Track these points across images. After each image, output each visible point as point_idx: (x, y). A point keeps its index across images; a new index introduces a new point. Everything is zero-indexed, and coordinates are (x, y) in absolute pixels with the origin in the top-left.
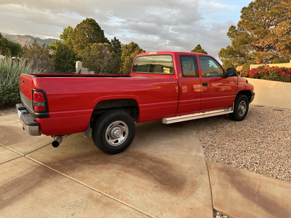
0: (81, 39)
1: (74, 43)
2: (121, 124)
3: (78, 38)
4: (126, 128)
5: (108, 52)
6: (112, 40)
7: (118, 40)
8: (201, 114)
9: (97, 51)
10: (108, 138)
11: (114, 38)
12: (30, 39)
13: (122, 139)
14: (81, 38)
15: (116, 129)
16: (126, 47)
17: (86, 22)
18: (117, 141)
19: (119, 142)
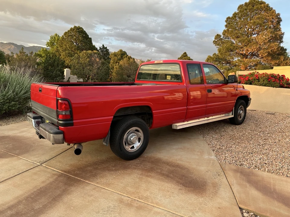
0: (69, 47)
1: (62, 50)
2: (137, 131)
3: (66, 46)
4: (141, 134)
5: (98, 60)
6: (100, 47)
7: (106, 47)
8: (206, 119)
9: (87, 59)
10: (126, 145)
11: (102, 46)
12: (13, 46)
13: (137, 145)
14: (69, 45)
15: (133, 136)
16: (115, 55)
17: (74, 30)
18: (133, 147)
19: (135, 148)
